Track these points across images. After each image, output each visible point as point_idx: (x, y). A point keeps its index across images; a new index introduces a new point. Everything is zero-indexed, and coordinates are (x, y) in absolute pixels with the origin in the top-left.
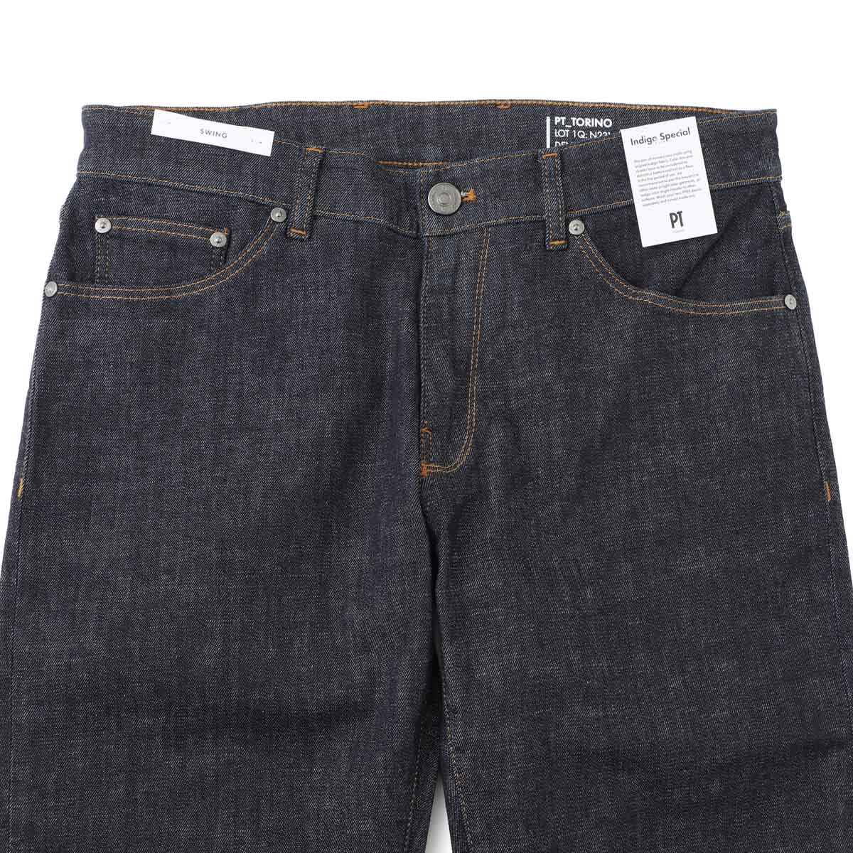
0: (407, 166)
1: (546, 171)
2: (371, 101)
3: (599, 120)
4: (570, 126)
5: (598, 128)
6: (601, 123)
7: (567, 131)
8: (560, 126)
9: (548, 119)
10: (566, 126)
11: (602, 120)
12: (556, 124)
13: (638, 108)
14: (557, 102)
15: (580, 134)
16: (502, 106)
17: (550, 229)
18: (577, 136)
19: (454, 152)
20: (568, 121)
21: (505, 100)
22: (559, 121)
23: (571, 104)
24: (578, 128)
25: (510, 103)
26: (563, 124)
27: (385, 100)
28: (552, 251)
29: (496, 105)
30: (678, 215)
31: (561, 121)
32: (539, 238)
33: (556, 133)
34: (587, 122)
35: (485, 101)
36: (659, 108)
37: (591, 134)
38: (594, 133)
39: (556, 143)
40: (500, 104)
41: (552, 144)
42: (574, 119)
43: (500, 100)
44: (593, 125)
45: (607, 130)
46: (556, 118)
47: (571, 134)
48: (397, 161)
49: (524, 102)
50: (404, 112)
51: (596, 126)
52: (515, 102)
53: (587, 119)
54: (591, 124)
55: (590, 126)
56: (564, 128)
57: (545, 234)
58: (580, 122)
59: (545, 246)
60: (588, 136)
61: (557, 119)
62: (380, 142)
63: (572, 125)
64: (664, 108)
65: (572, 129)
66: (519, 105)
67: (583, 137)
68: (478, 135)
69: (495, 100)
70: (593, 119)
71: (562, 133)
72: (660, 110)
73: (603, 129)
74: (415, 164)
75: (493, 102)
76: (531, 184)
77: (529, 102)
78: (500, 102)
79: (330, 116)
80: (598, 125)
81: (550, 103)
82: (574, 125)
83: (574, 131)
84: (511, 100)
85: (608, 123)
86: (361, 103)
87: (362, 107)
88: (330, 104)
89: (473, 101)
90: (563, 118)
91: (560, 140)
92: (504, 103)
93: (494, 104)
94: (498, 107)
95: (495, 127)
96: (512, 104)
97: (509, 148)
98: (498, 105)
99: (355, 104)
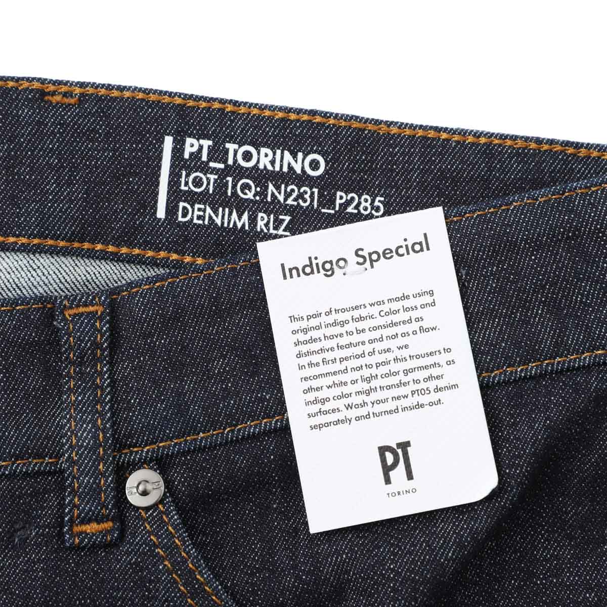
1: (70, 348)
3: (294, 156)
4: (222, 166)
5: (289, 177)
6: (299, 164)
7: (213, 177)
8: (196, 163)
9: (168, 142)
10: (212, 164)
11: (300, 155)
12: (186, 156)
13: (394, 130)
14: (198, 99)
15: (246, 187)
16: (58, 98)
17: (74, 492)
18: (234, 193)
20: (218, 153)
21: (66, 83)
22: (195, 149)
23: (229, 108)
24: (237, 172)
25: (78, 90)
26: (204, 158)
28: (78, 548)
29: (43, 93)
30: (400, 451)
31: (201, 147)
32: (47, 516)
33: (183, 180)
34: (264, 158)
36: (444, 136)
37: (271, 187)
38: (278, 188)
39: (182, 204)
40: (53, 93)
41: (171, 210)
42: (231, 147)
43: (54, 82)
44: (277, 168)
45: (311, 182)
46: (189, 141)
47: (221, 186)
49: (116, 93)
51: (285, 169)
52: (90, 90)
53: (264, 150)
54: (273, 162)
55: (270, 167)
56: (205, 169)
57: (62, 506)
58: (247, 156)
59: (61, 535)
60: (263, 194)
61: (191, 145)
63: (225, 162)
64: (456, 138)
65: (222, 174)
66: (99, 99)
67: (250, 195)
69: (42, 81)
70: (279, 152)
71: (198, 182)
72: (448, 140)
73: (302, 179)
75: (36, 85)
77: (127, 94)
78: (52, 88)
80: (290, 168)
81: (178, 101)
82: (230, 162)
83: (230, 179)
84: (82, 85)
85: (315, 165)
90: (206, 143)
91: (192, 198)
92: (64, 89)
93: (38, 90)
94: (46, 98)
95: (33, 152)
96: (82, 95)
97: (61, 211)
98: (48, 94)
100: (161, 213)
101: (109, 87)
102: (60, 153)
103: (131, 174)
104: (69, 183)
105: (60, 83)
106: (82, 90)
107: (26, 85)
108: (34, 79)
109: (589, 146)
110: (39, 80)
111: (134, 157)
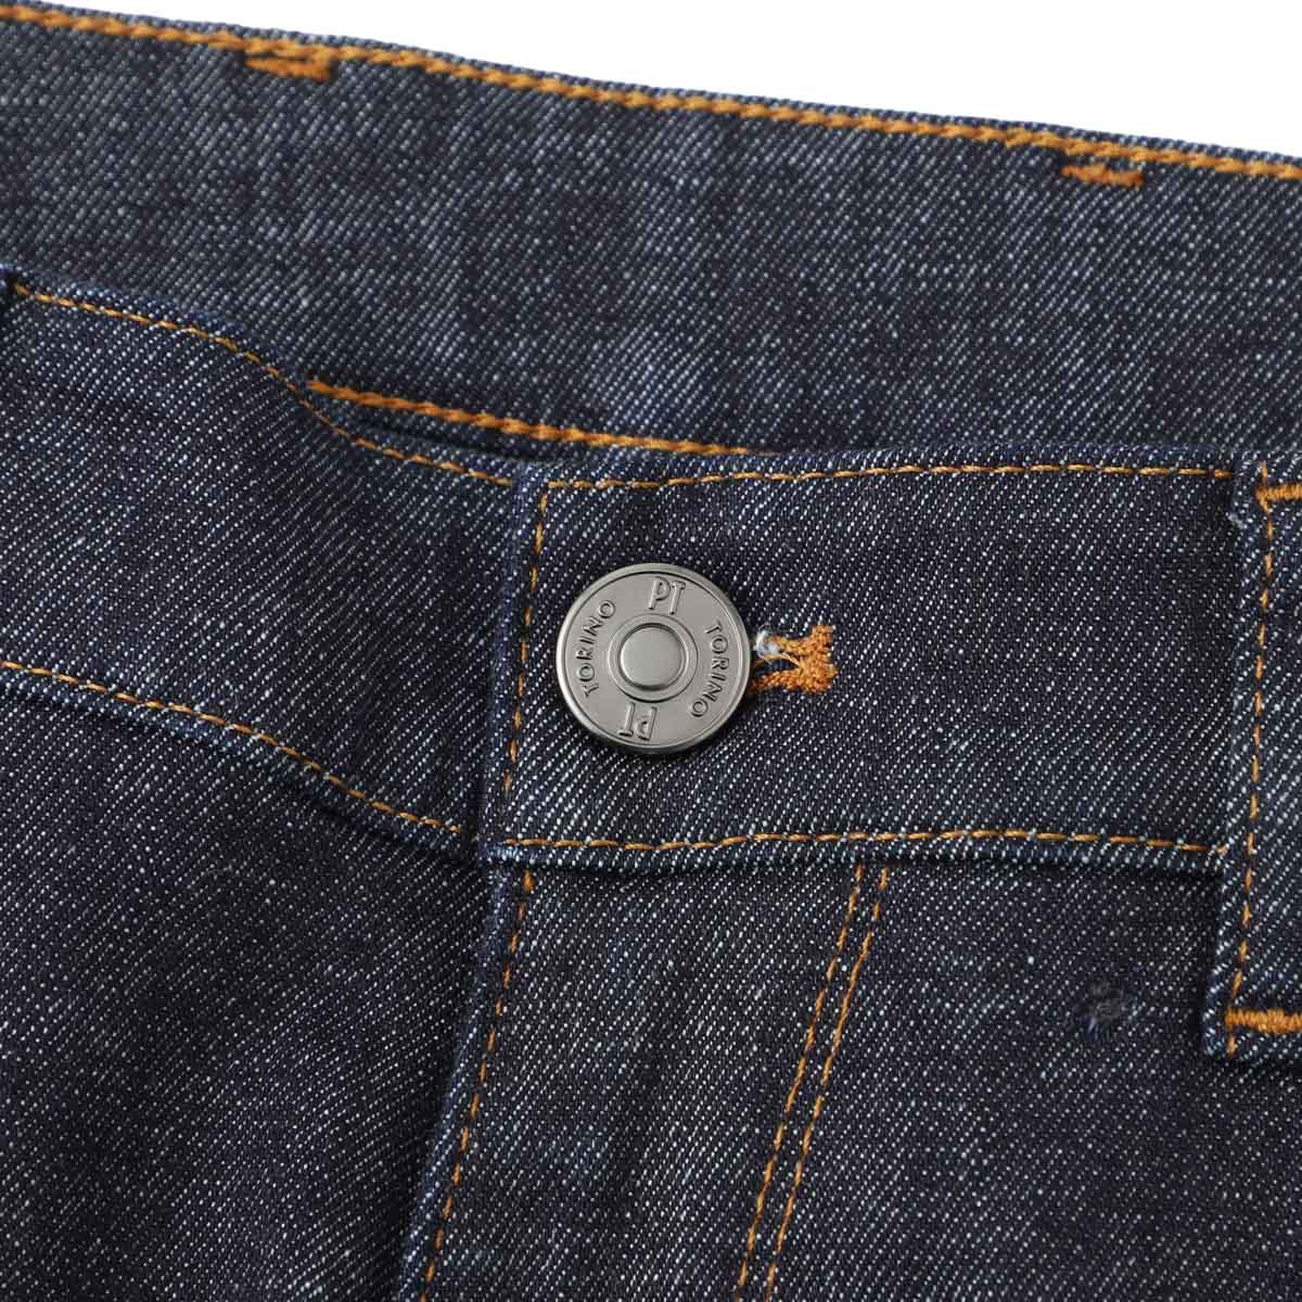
0: (494, 432)
1: (1265, 582)
2: (353, 42)
16: (1095, 171)
17: (1237, 933)
19: (773, 391)
21: (1115, 139)
25: (1141, 155)
27: (432, 43)
28: (1236, 1064)
29: (1060, 159)
32: (1168, 972)
35: (1005, 126)
40: (1085, 160)
43: (1089, 136)
48: (443, 400)
49: (1229, 165)
50: (526, 126)
52: (1171, 156)
57: (1206, 959)
59: (1196, 1026)
62: (360, 279)
66: (1191, 176)
68: (929, 315)
69: (1063, 132)
74: (544, 432)
75: (1046, 139)
76: (1167, 652)
77: (1255, 168)
78: (1081, 146)
79: (102, 92)
84: (1152, 143)
86: (294, 48)
87: (296, 69)
88: (114, 28)
92: (1109, 150)
93: (1050, 151)
94: (1066, 171)
95: (1033, 285)
96: (1152, 165)
97: (1095, 416)
98: (1071, 161)
99: (258, 46)
101: (1215, 152)
102: (1096, 289)
103: (1259, 345)
104: (1115, 358)
105: (1101, 137)
106: (1153, 154)
107: (1022, 136)
108: (1041, 126)
110: (1054, 128)
111: (1268, 307)
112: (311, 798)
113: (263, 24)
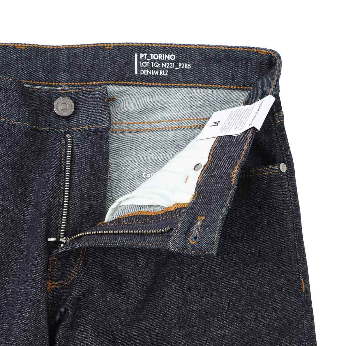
0: (48, 84)
3: (167, 55)
4: (150, 60)
5: (166, 61)
6: (169, 57)
7: (148, 63)
8: (143, 60)
9: (136, 55)
10: (147, 60)
11: (169, 55)
12: (141, 58)
13: (192, 47)
14: (142, 44)
15: (156, 64)
18: (154, 66)
20: (149, 57)
22: (143, 56)
23: (150, 45)
24: (154, 61)
25: (112, 45)
26: (145, 58)
29: (104, 47)
31: (144, 55)
33: (141, 64)
34: (160, 57)
35: (98, 44)
36: (204, 47)
37: (163, 64)
38: (164, 64)
39: (141, 70)
40: (107, 46)
41: (139, 72)
42: (152, 55)
43: (106, 44)
44: (164, 59)
45: (172, 62)
46: (141, 54)
47: (150, 65)
48: (42, 81)
49: (122, 45)
50: (47, 52)
51: (166, 59)
52: (116, 45)
53: (160, 55)
54: (162, 58)
55: (162, 59)
56: (146, 61)
58: (156, 57)
60: (161, 66)
61: (142, 55)
62: (31, 70)
63: (151, 59)
64: (207, 47)
65: (150, 62)
66: (118, 46)
67: (158, 66)
68: (93, 66)
69: (104, 44)
70: (164, 55)
71: (144, 64)
72: (205, 48)
73: (170, 61)
74: (54, 84)
75: (102, 45)
77: (125, 45)
78: (106, 45)
80: (167, 59)
81: (137, 45)
82: (152, 58)
83: (152, 63)
84: (113, 44)
85: (173, 57)
86: (20, 45)
87: (21, 47)
89: (90, 45)
90: (146, 54)
91: (143, 68)
92: (109, 45)
93: (103, 46)
94: (105, 48)
95: (103, 61)
96: (113, 46)
97: (112, 74)
98: (105, 47)
99: (16, 45)
100: (136, 73)
101: (120, 43)
102: (110, 61)
103: (128, 64)
104: (113, 68)
105: (108, 44)
106: (114, 45)
107: (100, 45)
108: (101, 43)
109: (241, 47)
110: (103, 44)
111: (128, 60)
112: (34, 129)
113: (17, 43)
